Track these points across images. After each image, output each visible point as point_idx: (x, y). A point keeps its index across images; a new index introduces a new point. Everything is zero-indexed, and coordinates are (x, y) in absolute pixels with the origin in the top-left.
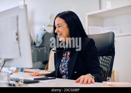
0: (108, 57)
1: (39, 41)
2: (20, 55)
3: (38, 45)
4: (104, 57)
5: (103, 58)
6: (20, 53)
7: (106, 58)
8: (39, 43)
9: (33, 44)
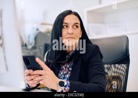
0: (121, 66)
1: (31, 43)
2: (7, 69)
3: (30, 47)
4: (117, 65)
5: (115, 67)
6: (6, 66)
7: (119, 67)
8: (31, 44)
9: (24, 46)
